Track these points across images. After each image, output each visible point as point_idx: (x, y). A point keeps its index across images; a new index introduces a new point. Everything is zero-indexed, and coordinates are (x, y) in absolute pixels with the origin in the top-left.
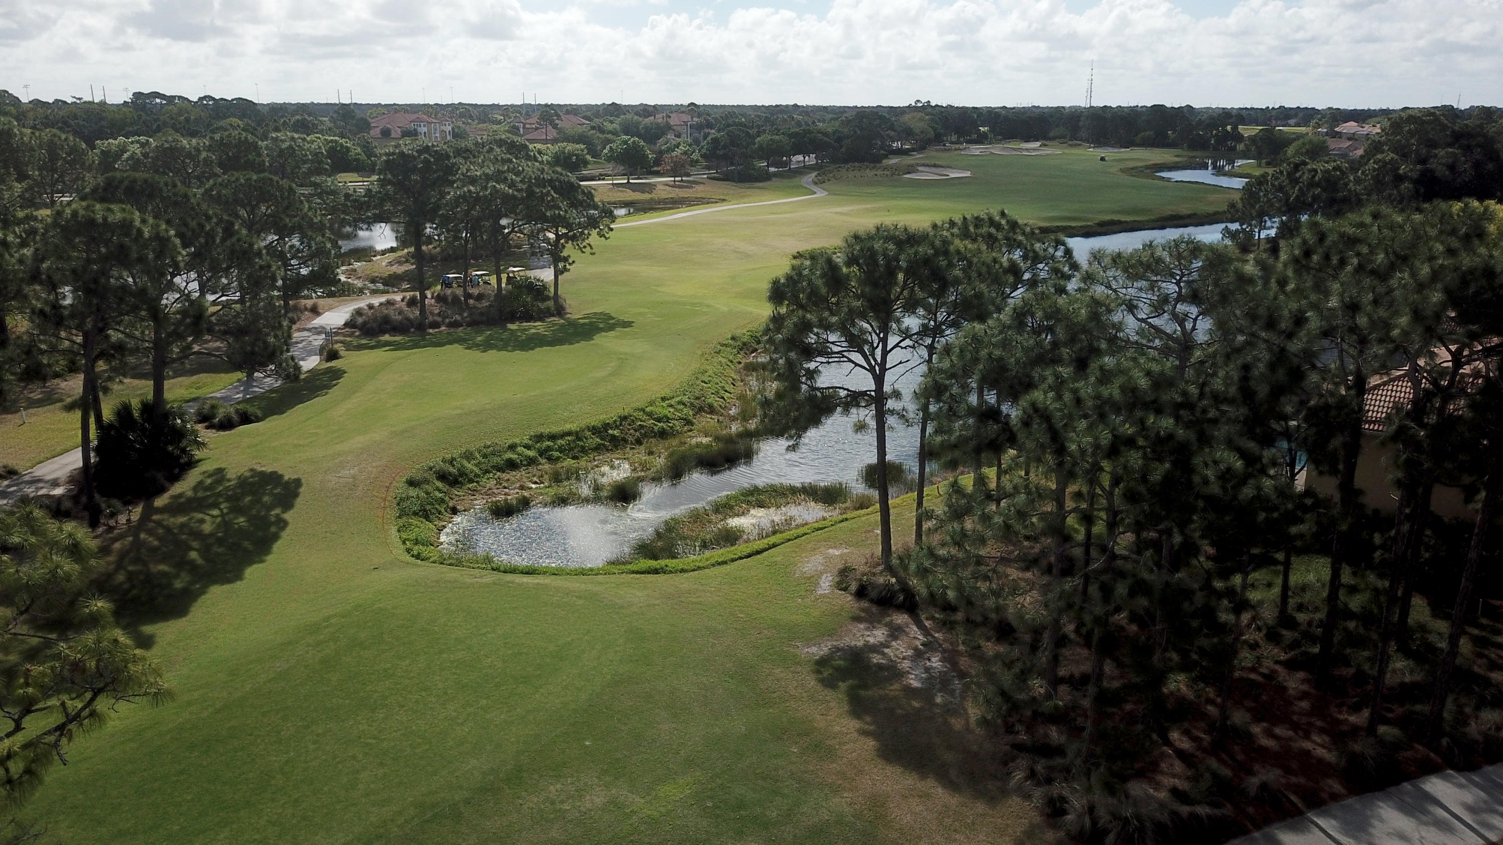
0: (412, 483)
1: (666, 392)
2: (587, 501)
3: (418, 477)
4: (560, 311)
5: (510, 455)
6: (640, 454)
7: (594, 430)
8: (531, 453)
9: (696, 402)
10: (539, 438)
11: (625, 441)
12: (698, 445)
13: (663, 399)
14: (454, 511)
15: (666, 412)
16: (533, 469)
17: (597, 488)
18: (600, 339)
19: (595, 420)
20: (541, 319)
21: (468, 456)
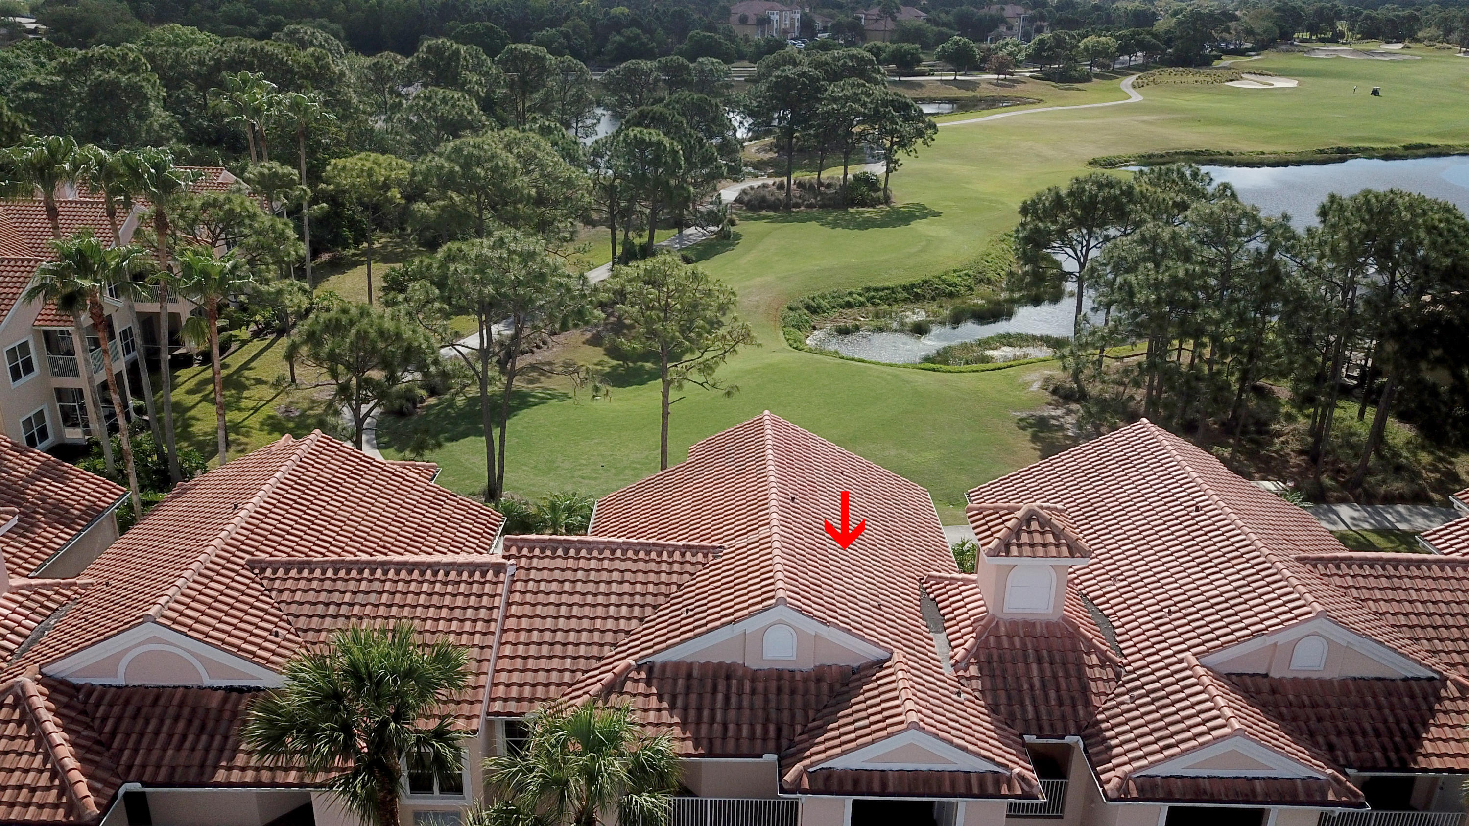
0: (790, 309)
1: (958, 266)
2: (896, 331)
3: (794, 305)
4: (887, 200)
5: (848, 299)
6: (933, 306)
7: (904, 288)
8: (862, 299)
9: (978, 275)
10: (868, 289)
11: (924, 297)
12: (974, 304)
13: (955, 271)
14: (814, 328)
15: (955, 280)
16: (863, 309)
17: (903, 324)
18: (915, 224)
19: (906, 282)
20: (873, 206)
21: (823, 297)
